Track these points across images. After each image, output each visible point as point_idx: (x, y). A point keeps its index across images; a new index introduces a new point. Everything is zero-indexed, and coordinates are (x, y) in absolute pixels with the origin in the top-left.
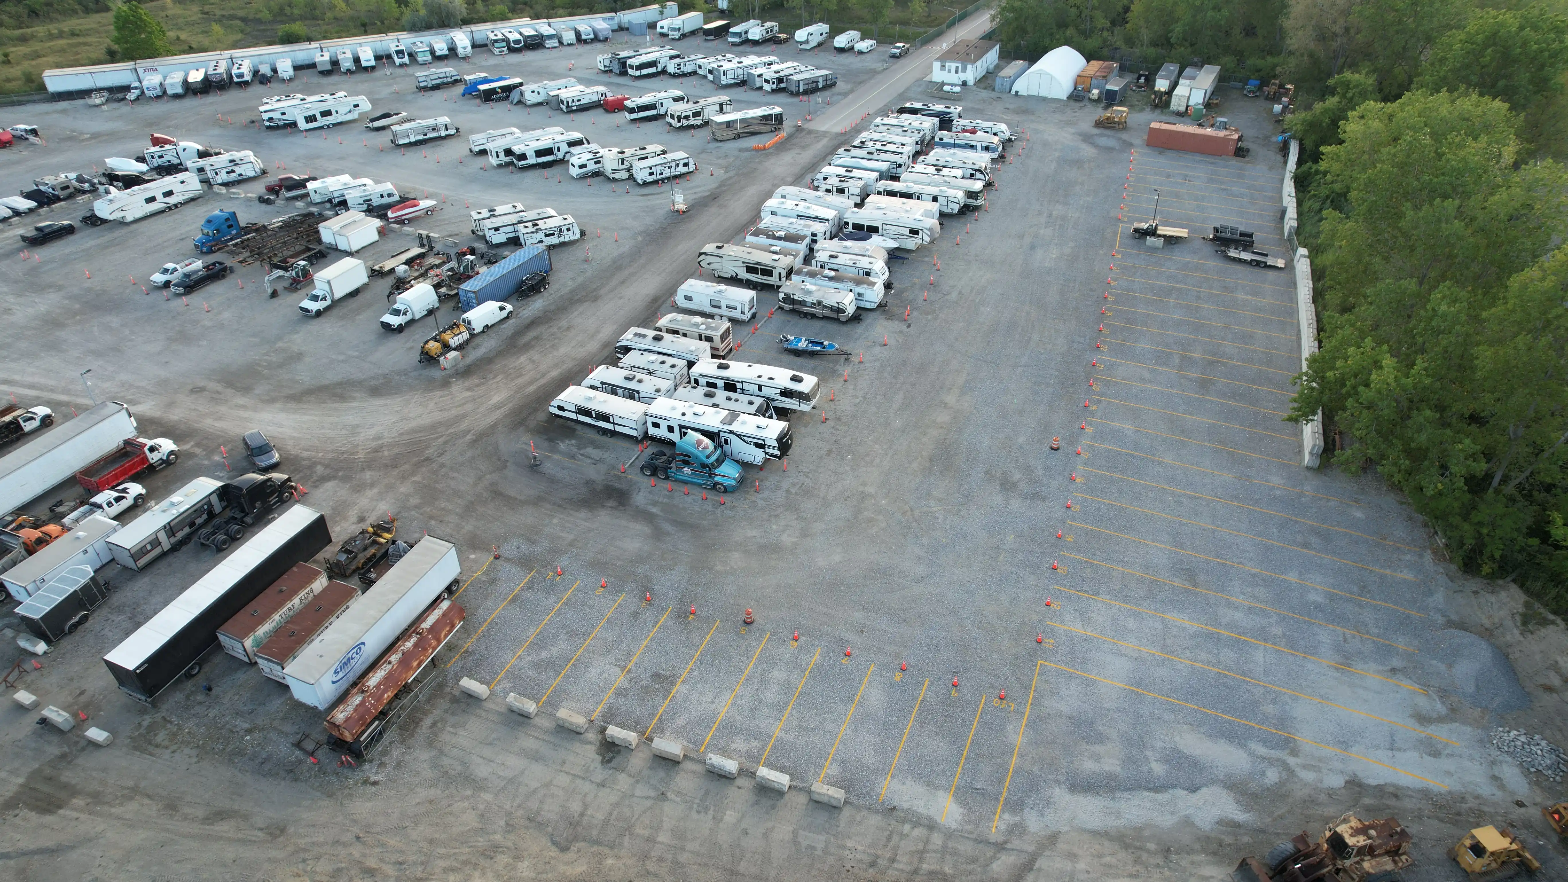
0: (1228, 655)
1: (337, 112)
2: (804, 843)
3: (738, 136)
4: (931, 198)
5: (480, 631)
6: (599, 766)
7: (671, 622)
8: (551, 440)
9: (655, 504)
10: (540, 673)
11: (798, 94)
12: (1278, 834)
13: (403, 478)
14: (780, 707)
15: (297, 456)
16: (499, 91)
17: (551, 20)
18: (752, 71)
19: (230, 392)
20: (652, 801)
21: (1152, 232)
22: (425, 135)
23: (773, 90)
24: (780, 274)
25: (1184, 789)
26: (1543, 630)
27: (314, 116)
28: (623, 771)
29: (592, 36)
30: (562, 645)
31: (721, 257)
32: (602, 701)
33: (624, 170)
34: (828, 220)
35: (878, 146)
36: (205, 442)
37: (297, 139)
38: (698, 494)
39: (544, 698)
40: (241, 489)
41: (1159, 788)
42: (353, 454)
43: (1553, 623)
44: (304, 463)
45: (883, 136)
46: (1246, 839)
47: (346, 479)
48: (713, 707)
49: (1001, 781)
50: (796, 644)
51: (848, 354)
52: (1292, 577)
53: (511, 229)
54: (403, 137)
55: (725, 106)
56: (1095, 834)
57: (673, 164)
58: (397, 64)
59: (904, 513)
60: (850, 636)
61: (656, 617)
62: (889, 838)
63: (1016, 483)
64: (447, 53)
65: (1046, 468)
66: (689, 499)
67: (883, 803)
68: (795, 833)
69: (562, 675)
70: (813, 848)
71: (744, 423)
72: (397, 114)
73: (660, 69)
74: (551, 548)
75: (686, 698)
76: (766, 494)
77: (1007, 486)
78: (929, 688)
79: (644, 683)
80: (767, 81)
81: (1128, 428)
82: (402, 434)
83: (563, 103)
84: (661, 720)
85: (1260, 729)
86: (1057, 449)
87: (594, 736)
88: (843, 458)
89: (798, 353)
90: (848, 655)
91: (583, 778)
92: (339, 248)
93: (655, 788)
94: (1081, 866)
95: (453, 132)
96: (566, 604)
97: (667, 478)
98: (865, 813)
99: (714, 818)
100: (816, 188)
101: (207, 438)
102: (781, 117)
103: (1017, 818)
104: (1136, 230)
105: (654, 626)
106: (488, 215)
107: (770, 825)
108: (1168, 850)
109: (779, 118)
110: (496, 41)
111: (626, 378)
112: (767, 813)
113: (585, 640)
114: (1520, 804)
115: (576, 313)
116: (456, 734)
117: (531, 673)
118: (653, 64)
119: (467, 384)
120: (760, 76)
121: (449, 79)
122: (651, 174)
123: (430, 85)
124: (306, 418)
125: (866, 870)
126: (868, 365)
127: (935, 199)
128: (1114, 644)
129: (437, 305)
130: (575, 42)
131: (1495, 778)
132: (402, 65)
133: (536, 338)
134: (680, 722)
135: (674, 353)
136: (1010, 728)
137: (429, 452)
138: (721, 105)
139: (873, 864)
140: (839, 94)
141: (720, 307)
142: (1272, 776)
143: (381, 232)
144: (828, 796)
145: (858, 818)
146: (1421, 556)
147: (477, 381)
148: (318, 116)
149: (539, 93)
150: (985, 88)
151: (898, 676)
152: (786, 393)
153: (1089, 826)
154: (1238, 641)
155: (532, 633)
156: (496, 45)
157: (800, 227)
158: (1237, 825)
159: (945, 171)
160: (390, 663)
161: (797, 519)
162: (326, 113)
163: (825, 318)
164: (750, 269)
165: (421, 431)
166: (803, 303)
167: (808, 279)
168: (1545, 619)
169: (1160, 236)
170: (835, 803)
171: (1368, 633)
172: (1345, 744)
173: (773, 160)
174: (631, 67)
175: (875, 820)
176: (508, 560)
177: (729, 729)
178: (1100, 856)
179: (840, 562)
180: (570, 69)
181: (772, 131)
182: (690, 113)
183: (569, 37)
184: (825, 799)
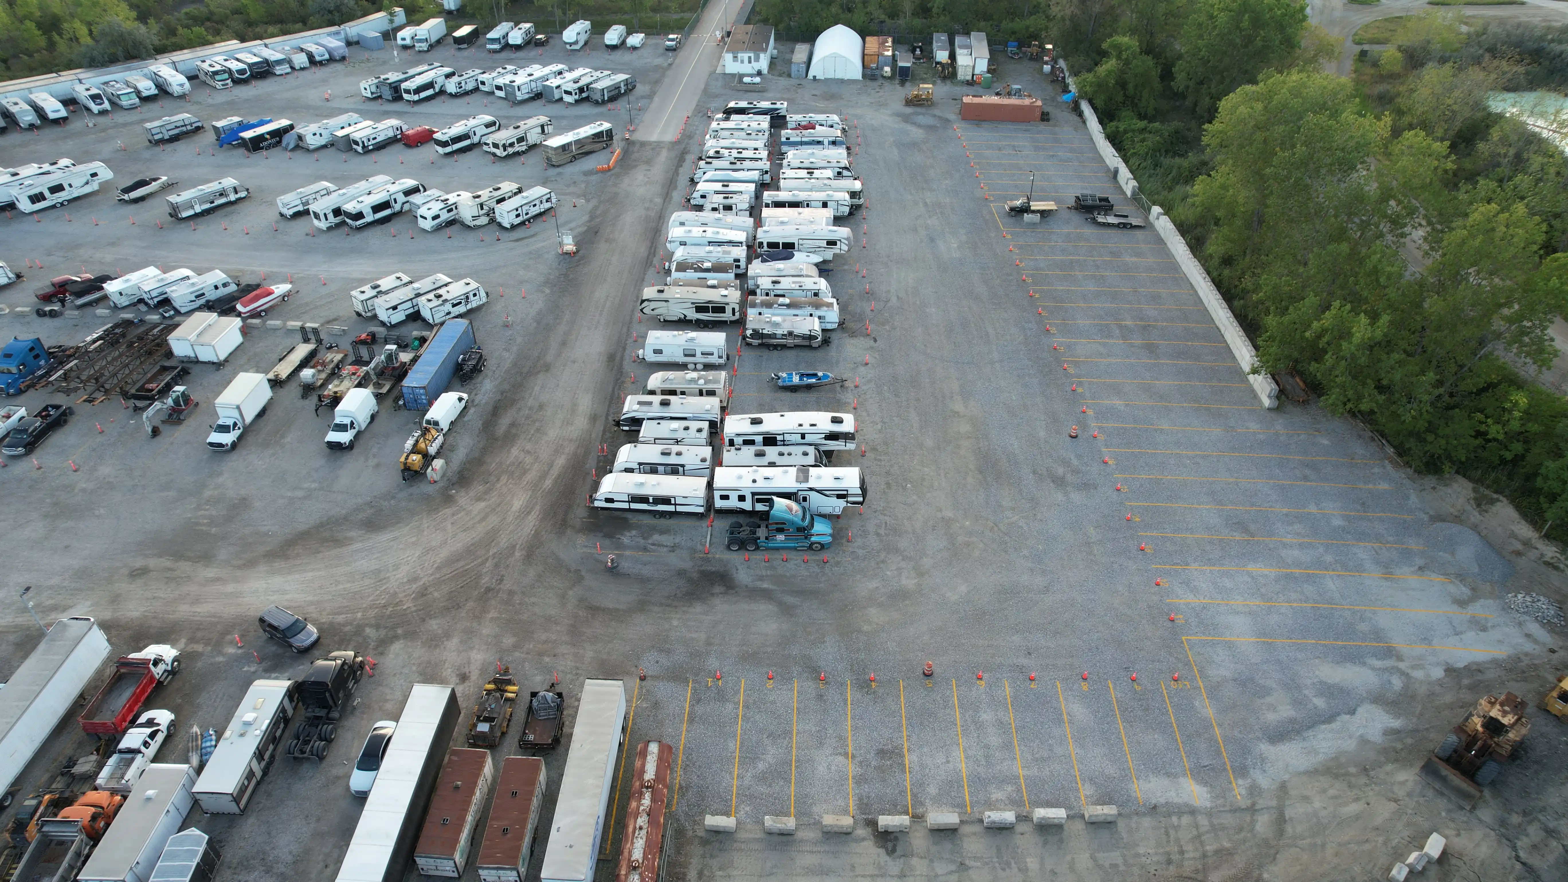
0: (1309, 590)
1: (70, 186)
2: (1107, 864)
3: (574, 158)
4: (821, 204)
5: (680, 762)
6: (887, 858)
7: (859, 696)
8: (609, 536)
9: (761, 578)
10: (770, 786)
11: (604, 102)
12: (1427, 729)
13: (478, 618)
14: (1007, 746)
15: (331, 624)
16: (268, 136)
17: (267, 41)
18: (548, 83)
19: (185, 567)
20: (957, 874)
21: (1025, 209)
22: (212, 202)
23: (577, 101)
24: (733, 309)
25: (1346, 714)
26: (1494, 508)
27: (41, 194)
28: (912, 855)
29: (327, 56)
30: (772, 750)
31: (667, 301)
32: (848, 794)
33: (484, 215)
34: (741, 243)
35: (734, 153)
36: (199, 634)
37: (27, 225)
38: (796, 559)
39: (792, 810)
40: (322, 684)
41: (1330, 719)
42: (397, 604)
43: (1498, 500)
44: (347, 628)
45: (733, 143)
46: (1409, 741)
47: (411, 635)
48: (951, 766)
49: (1218, 753)
50: (983, 682)
51: (843, 381)
52: (1312, 509)
53: (409, 304)
54: (186, 209)
55: (546, 127)
56: (1307, 773)
57: (537, 202)
58: (96, 112)
59: (992, 529)
60: (1024, 661)
61: (841, 694)
62: (1167, 834)
63: (1063, 478)
64: (156, 92)
65: (1079, 457)
66: (790, 565)
67: (1144, 805)
68: (1093, 857)
69: (793, 781)
70: (1115, 866)
71: (819, 477)
72: (155, 180)
73: (437, 90)
74: (691, 654)
75: (922, 766)
76: (859, 541)
77: (1060, 482)
78: (1114, 688)
79: (874, 763)
80: (567, 92)
81: (1118, 403)
82: (439, 568)
83: (357, 143)
84: (914, 795)
85: (1367, 646)
86: (1076, 437)
87: (864, 831)
88: (904, 488)
89: (794, 389)
90: (1032, 679)
91: (882, 876)
92: (201, 359)
93: (952, 861)
94: (1317, 805)
95: (243, 194)
96: (747, 707)
97: (757, 548)
98: (1135, 818)
99: (1020, 870)
100: (699, 208)
101: (198, 629)
102: (611, 133)
103: (1249, 780)
104: (1012, 209)
105: (846, 704)
106: (374, 293)
107: (1069, 858)
108: (1365, 769)
109: (609, 133)
110: (216, 73)
111: (663, 454)
112: (1059, 848)
113: (790, 738)
114: (1552, 651)
115: (537, 388)
116: (729, 877)
117: (763, 789)
118: (430, 85)
119: (472, 494)
120: (558, 87)
121: (189, 128)
122: (518, 216)
123: (166, 137)
124: (309, 575)
125: (1167, 869)
126: (865, 388)
127: (825, 205)
128: (1227, 605)
129: (376, 409)
130: (308, 65)
131: (1528, 636)
132: (103, 113)
133: (513, 425)
134: (932, 790)
135: (691, 415)
136: (1197, 703)
137: (485, 580)
138: (542, 127)
139: (1169, 862)
140: (642, 97)
141: (694, 356)
142: (1397, 683)
143: (245, 331)
144: (1106, 815)
145: (1134, 826)
146: (1384, 467)
147: (481, 488)
148: (47, 194)
149: (321, 135)
150: (780, 75)
151: (1085, 686)
152: (832, 436)
153: (1302, 768)
154: (1309, 575)
155: (734, 746)
156: (218, 77)
157: (720, 255)
158: (1396, 732)
159: (817, 173)
160: (641, 828)
161: (903, 560)
162: (57, 189)
163: (796, 346)
164: (700, 309)
165: (458, 560)
166: (773, 336)
167: (764, 310)
168: (1492, 499)
169: (1034, 212)
170: (1109, 819)
171: (1388, 542)
172: (1427, 640)
173: (626, 181)
174: (408, 92)
175: (1147, 822)
176: (656, 678)
177: (979, 782)
178: (1324, 791)
179: (969, 592)
180: (327, 100)
181: (604, 148)
182: (515, 140)
183: (301, 60)
184: (1101, 819)
